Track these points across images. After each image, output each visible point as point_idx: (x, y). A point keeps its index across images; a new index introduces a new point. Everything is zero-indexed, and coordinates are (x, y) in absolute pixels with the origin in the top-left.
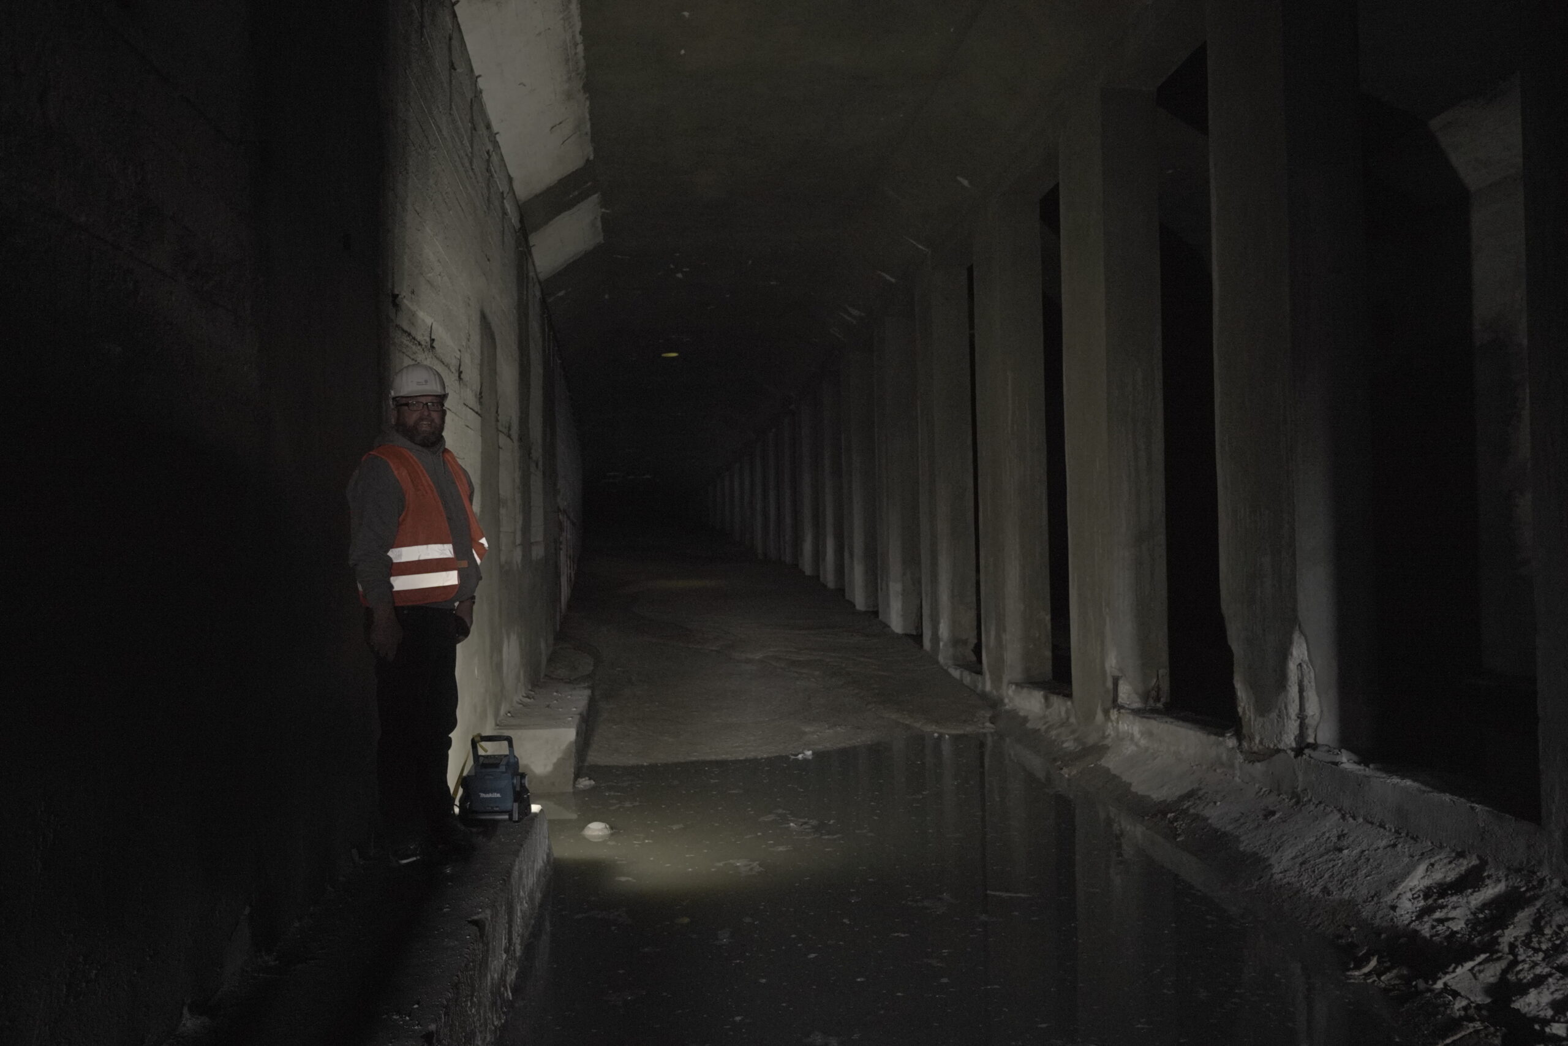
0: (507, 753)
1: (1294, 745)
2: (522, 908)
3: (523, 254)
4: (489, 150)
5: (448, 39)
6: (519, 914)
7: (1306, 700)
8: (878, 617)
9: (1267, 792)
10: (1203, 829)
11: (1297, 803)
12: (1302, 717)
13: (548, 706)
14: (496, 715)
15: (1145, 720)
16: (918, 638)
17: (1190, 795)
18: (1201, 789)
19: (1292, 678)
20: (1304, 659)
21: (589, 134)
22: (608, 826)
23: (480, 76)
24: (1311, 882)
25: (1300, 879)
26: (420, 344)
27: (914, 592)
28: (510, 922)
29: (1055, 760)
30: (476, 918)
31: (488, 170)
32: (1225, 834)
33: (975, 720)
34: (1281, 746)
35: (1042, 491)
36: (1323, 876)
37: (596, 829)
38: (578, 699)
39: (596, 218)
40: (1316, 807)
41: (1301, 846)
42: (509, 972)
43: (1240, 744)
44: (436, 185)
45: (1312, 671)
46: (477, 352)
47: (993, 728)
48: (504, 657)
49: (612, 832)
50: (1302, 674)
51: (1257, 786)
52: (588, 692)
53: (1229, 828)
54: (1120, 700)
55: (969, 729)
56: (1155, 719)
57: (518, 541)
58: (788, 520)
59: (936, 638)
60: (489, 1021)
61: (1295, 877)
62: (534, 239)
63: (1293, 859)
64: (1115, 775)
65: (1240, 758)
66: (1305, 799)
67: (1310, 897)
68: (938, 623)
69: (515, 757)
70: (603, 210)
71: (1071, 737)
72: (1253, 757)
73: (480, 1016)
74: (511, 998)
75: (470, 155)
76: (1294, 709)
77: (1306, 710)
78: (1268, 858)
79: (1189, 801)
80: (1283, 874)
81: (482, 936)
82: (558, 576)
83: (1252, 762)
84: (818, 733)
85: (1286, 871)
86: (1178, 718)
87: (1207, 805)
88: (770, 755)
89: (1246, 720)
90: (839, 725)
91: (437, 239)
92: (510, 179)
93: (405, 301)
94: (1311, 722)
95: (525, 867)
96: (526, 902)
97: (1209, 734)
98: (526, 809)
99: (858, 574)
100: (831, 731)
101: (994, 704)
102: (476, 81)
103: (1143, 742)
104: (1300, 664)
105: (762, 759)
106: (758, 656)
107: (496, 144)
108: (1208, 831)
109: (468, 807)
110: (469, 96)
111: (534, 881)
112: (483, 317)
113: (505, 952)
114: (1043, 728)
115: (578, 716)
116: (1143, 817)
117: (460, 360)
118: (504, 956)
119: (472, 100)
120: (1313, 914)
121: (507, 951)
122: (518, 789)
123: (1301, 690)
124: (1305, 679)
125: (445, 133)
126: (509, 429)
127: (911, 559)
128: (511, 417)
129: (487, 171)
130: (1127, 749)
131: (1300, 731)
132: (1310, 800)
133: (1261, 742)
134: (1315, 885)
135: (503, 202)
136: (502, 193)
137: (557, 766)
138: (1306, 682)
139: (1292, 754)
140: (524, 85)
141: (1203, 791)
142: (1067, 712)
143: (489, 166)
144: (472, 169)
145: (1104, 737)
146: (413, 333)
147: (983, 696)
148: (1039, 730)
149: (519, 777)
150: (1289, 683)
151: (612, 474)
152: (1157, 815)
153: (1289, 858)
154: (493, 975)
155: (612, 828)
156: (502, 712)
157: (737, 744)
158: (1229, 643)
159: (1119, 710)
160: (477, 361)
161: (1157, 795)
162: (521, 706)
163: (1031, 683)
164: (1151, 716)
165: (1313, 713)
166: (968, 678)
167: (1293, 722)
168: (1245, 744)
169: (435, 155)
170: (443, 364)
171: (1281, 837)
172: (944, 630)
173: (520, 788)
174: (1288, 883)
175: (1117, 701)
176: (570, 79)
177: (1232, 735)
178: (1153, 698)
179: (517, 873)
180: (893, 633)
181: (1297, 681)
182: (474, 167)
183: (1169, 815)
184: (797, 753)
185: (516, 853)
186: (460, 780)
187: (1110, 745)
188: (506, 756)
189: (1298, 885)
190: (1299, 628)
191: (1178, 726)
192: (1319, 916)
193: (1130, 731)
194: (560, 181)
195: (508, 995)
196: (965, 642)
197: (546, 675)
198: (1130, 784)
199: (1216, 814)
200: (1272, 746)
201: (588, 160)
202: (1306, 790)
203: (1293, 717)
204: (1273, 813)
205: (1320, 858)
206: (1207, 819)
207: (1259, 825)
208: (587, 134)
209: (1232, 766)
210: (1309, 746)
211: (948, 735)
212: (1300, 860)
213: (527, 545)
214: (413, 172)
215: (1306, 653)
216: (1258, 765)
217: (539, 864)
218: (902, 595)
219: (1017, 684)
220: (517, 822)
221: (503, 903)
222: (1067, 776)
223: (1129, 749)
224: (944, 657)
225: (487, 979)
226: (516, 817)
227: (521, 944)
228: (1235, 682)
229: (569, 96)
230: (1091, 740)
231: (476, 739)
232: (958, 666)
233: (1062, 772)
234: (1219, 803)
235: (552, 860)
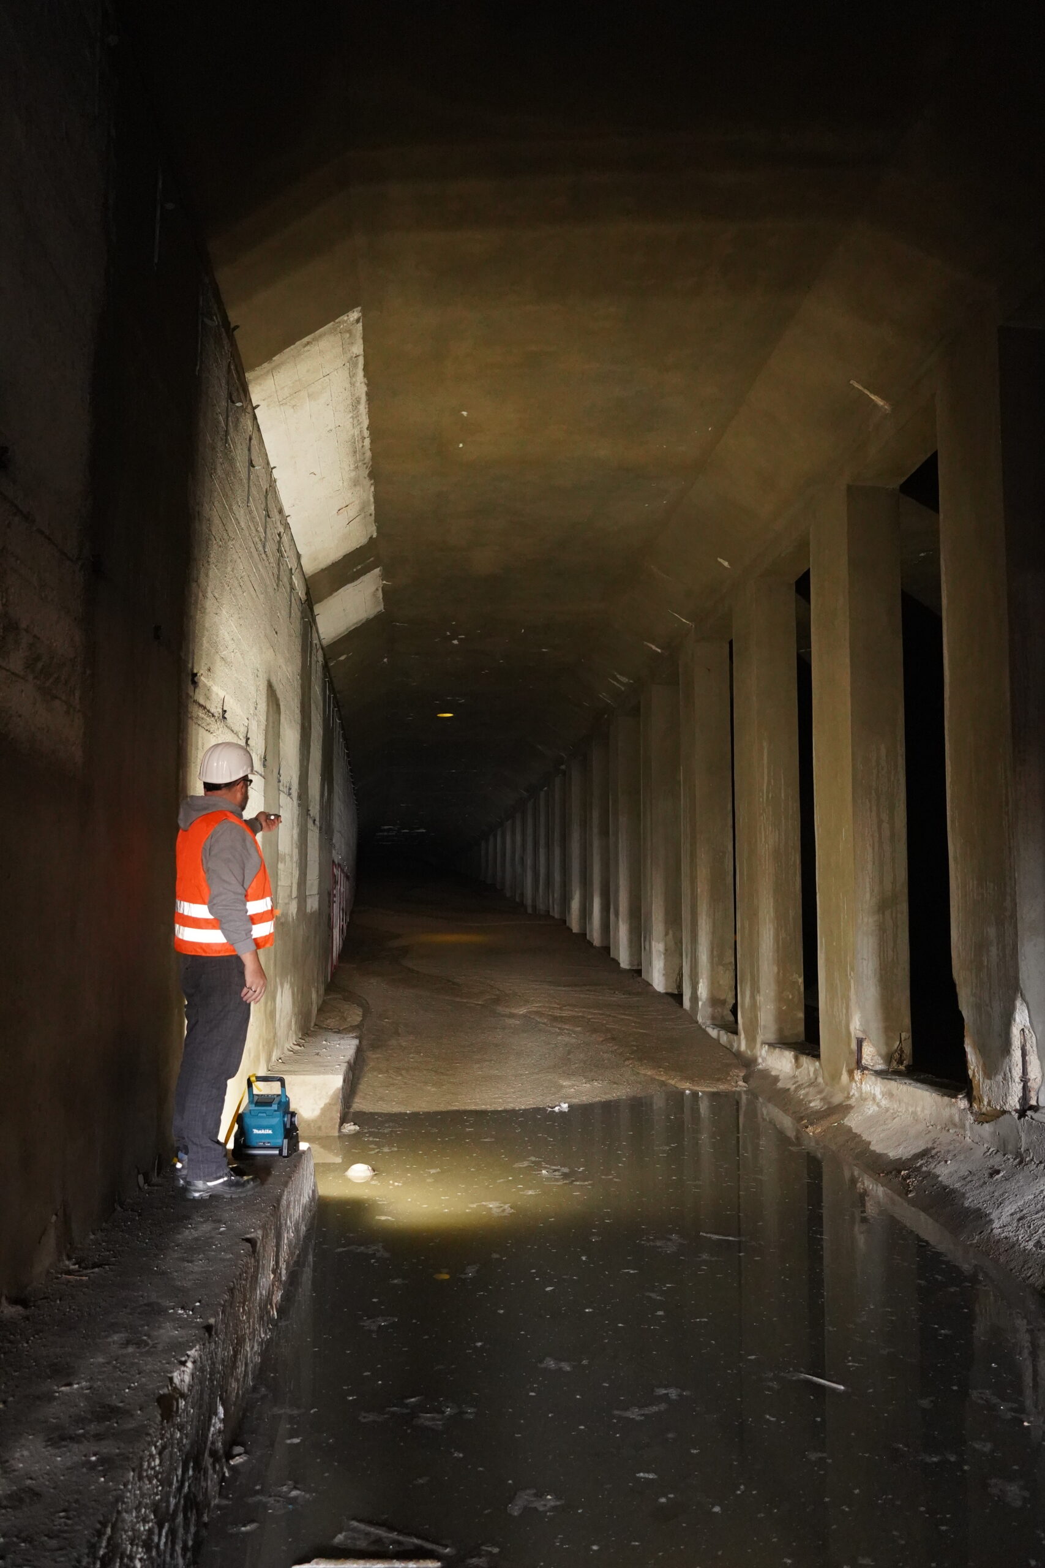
0: (279, 1092)
1: (1018, 1107)
2: (288, 1236)
3: (308, 622)
4: (280, 532)
5: (248, 439)
6: (286, 1241)
7: (1028, 1064)
8: (641, 976)
9: (994, 1152)
10: (933, 1186)
11: (1020, 1163)
12: (1025, 1079)
13: (318, 1054)
14: (269, 1060)
15: (886, 1080)
16: (678, 997)
17: (924, 1154)
18: (934, 1148)
19: (1016, 1042)
20: (1026, 1025)
21: (373, 515)
22: (370, 1168)
23: (275, 467)
24: (1026, 1236)
25: (1017, 1233)
26: (213, 716)
27: (675, 952)
28: (278, 1246)
29: (802, 1119)
30: (248, 1236)
31: (279, 550)
32: (953, 1191)
33: (729, 1078)
34: (1007, 1108)
35: (796, 858)
36: (1038, 1231)
37: (360, 1172)
38: (345, 1048)
39: (377, 589)
40: (1037, 1167)
41: (1020, 1203)
42: (275, 1292)
43: (971, 1106)
44: (233, 572)
45: (1034, 1036)
46: (263, 718)
47: (745, 1087)
48: (277, 1005)
49: (374, 1173)
50: (1025, 1040)
51: (986, 1146)
52: (356, 1042)
53: (957, 1185)
54: (863, 1061)
55: (722, 1087)
56: (895, 1080)
57: (294, 894)
58: (557, 877)
59: (695, 998)
60: (256, 1332)
61: (1012, 1232)
62: (318, 608)
63: (1012, 1215)
64: (856, 1134)
65: (970, 1118)
66: (1028, 1159)
67: (1025, 1250)
68: (698, 983)
69: (286, 1096)
70: (384, 582)
71: (818, 1096)
72: (983, 1118)
73: (250, 1324)
74: (276, 1318)
75: (263, 539)
76: (1017, 1072)
77: (1029, 1074)
78: (990, 1214)
79: (922, 1160)
80: (1002, 1229)
81: (254, 1251)
82: (331, 928)
83: (982, 1123)
84: (575, 1087)
85: (1005, 1226)
86: (918, 1080)
87: (939, 1163)
88: (527, 1107)
89: (976, 1082)
90: (596, 1080)
91: (232, 620)
92: (299, 556)
93: (202, 678)
94: (1033, 1085)
95: (292, 1199)
96: (292, 1232)
97: (944, 1095)
98: (295, 1146)
99: (622, 933)
100: (588, 1085)
101: (748, 1063)
102: (272, 472)
103: (884, 1103)
104: (1023, 1030)
105: (520, 1110)
106: (522, 1011)
107: (287, 526)
108: (937, 1188)
109: (242, 1142)
110: (265, 486)
111: (299, 1214)
112: (270, 686)
113: (272, 1273)
114: (793, 1087)
115: (346, 1064)
116: (879, 1174)
117: (248, 727)
118: (272, 1276)
119: (267, 489)
120: (1026, 1267)
121: (274, 1272)
122: (288, 1126)
123: (1024, 1054)
124: (1027, 1044)
125: (243, 524)
126: (290, 789)
127: (674, 920)
128: (292, 777)
129: (278, 552)
130: (869, 1109)
131: (1023, 1094)
132: (1032, 1160)
133: (989, 1103)
134: (1030, 1240)
135: (291, 578)
136: (291, 569)
137: (325, 1110)
138: (1028, 1047)
139: (1016, 1116)
140: (315, 474)
141: (936, 1150)
142: (816, 1070)
143: (279, 546)
144: (265, 552)
145: (848, 1098)
146: (208, 707)
147: (738, 1055)
148: (789, 1089)
149: (289, 1116)
150: (1013, 1047)
151: (386, 827)
152: (891, 1172)
153: (1008, 1214)
154: (261, 1292)
155: (374, 1170)
156: (274, 1058)
157: (497, 1096)
158: (960, 1008)
159: (862, 1071)
160: (263, 727)
161: (893, 1154)
162: (292, 1053)
163: (784, 1044)
164: (894, 1077)
165: (1035, 1077)
166: (724, 1038)
167: (1017, 1084)
168: (975, 1106)
169: (233, 545)
170: (233, 732)
171: (1003, 1194)
172: (703, 991)
173: (291, 1125)
174: (1006, 1238)
175: (861, 1062)
176: (357, 467)
177: (963, 1097)
178: (896, 1060)
179: (285, 1202)
180: (655, 991)
181: (1020, 1046)
182: (266, 550)
183: (903, 1173)
184: (554, 1106)
185: (286, 1184)
186: (237, 1116)
187: (853, 1105)
188: (278, 1095)
189: (1015, 1239)
190: (1021, 995)
191: (916, 1088)
192: (1030, 1268)
193: (872, 1092)
194: (344, 556)
195: (273, 1314)
196: (723, 1003)
197: (315, 1025)
198: (869, 1143)
199: (946, 1172)
200: (998, 1108)
201: (371, 538)
202: (1028, 1150)
203: (1017, 1080)
204: (998, 1172)
205: (1036, 1214)
206: (938, 1176)
207: (985, 1183)
208: (371, 515)
209: (963, 1127)
210: (1031, 1108)
211: (701, 1091)
212: (1018, 1216)
213: (302, 898)
214: (213, 563)
215: (1028, 1019)
216: (986, 1126)
217: (305, 1199)
218: (665, 954)
219: (770, 1045)
220: (285, 1157)
221: (273, 1227)
222: (811, 1134)
223: (871, 1109)
224: (703, 1016)
225: (256, 1294)
226: (285, 1153)
227: (287, 1269)
228: (966, 1046)
229: (356, 483)
230: (837, 1099)
231: (253, 1079)
232: (716, 1025)
233: (808, 1130)
234: (949, 1162)
235: (317, 1198)
